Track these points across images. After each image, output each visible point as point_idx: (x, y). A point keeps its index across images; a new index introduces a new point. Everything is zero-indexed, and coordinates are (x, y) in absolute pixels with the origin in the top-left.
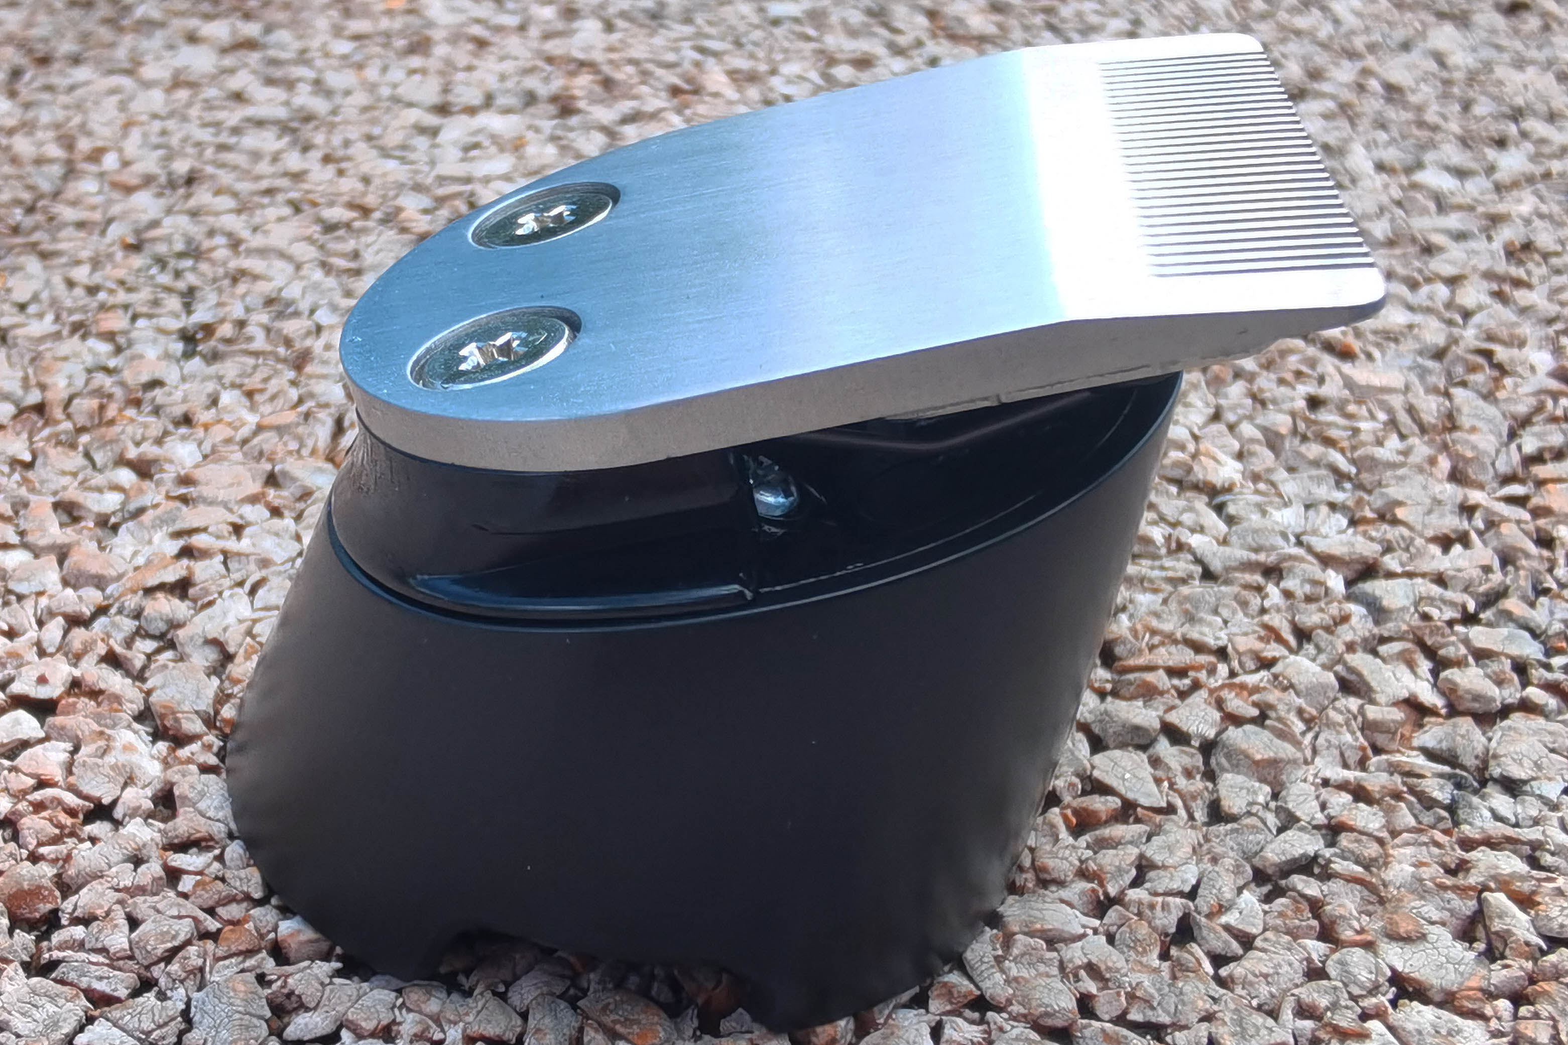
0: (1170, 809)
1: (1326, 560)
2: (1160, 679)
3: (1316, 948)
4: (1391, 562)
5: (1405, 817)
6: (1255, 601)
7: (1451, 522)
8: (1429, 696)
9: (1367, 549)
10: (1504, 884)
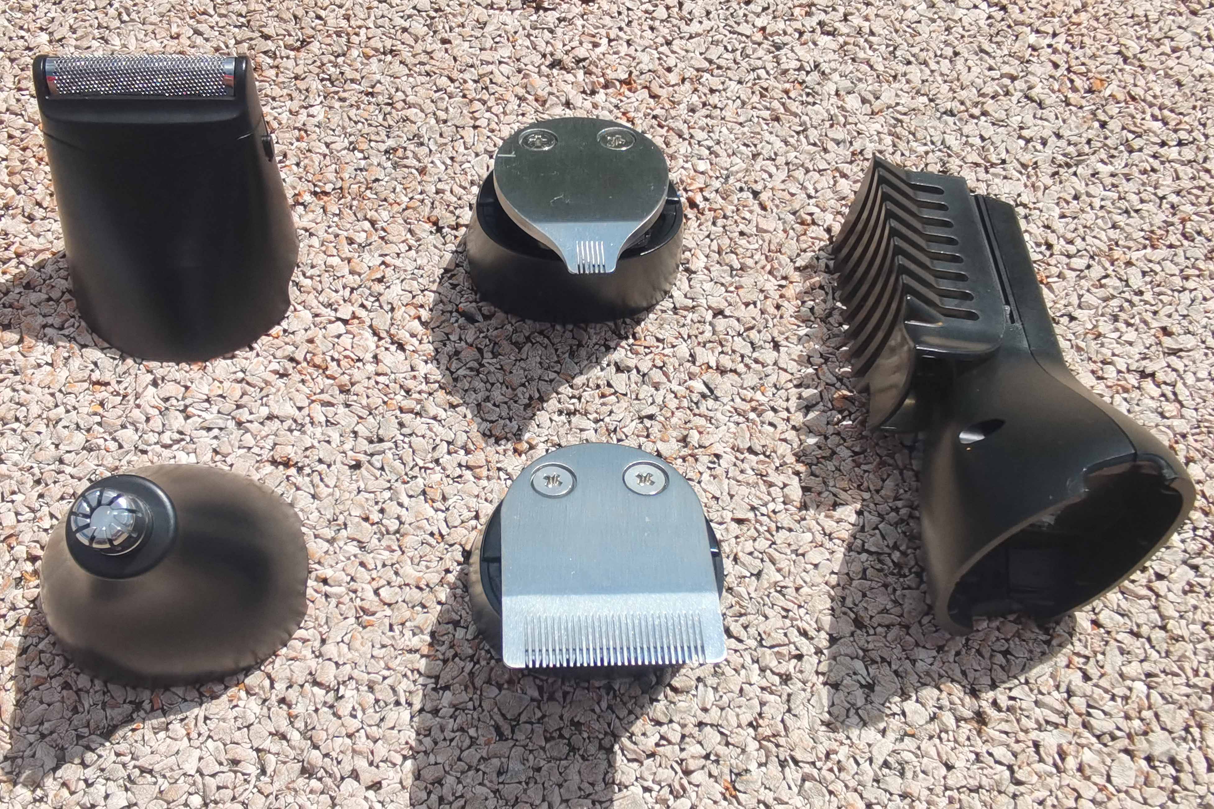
0: (625, 395)
1: (710, 308)
2: (641, 350)
3: (643, 440)
4: (727, 313)
5: (685, 403)
6: (682, 321)
7: (755, 296)
8: (713, 364)
9: (723, 305)
10: (697, 428)
